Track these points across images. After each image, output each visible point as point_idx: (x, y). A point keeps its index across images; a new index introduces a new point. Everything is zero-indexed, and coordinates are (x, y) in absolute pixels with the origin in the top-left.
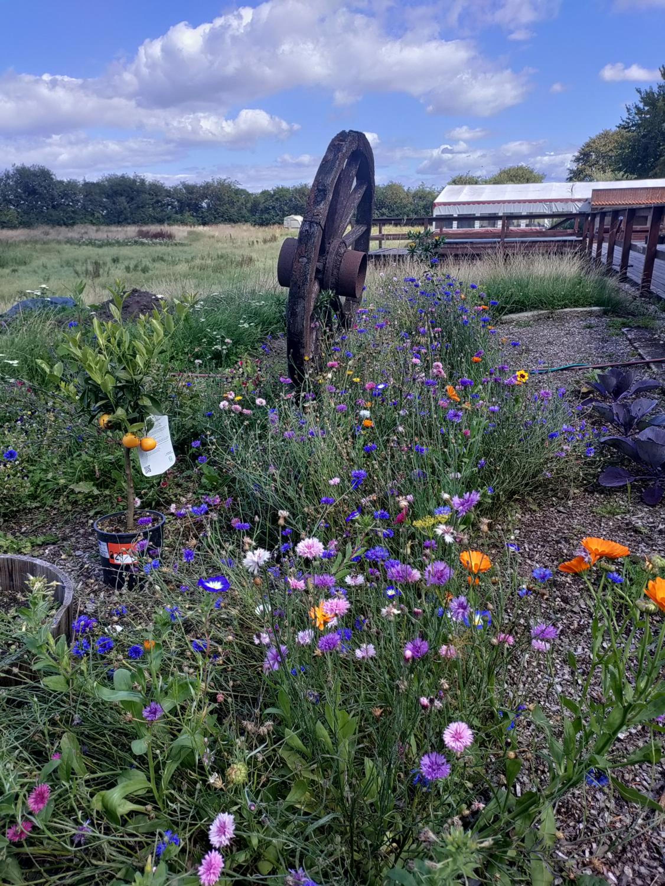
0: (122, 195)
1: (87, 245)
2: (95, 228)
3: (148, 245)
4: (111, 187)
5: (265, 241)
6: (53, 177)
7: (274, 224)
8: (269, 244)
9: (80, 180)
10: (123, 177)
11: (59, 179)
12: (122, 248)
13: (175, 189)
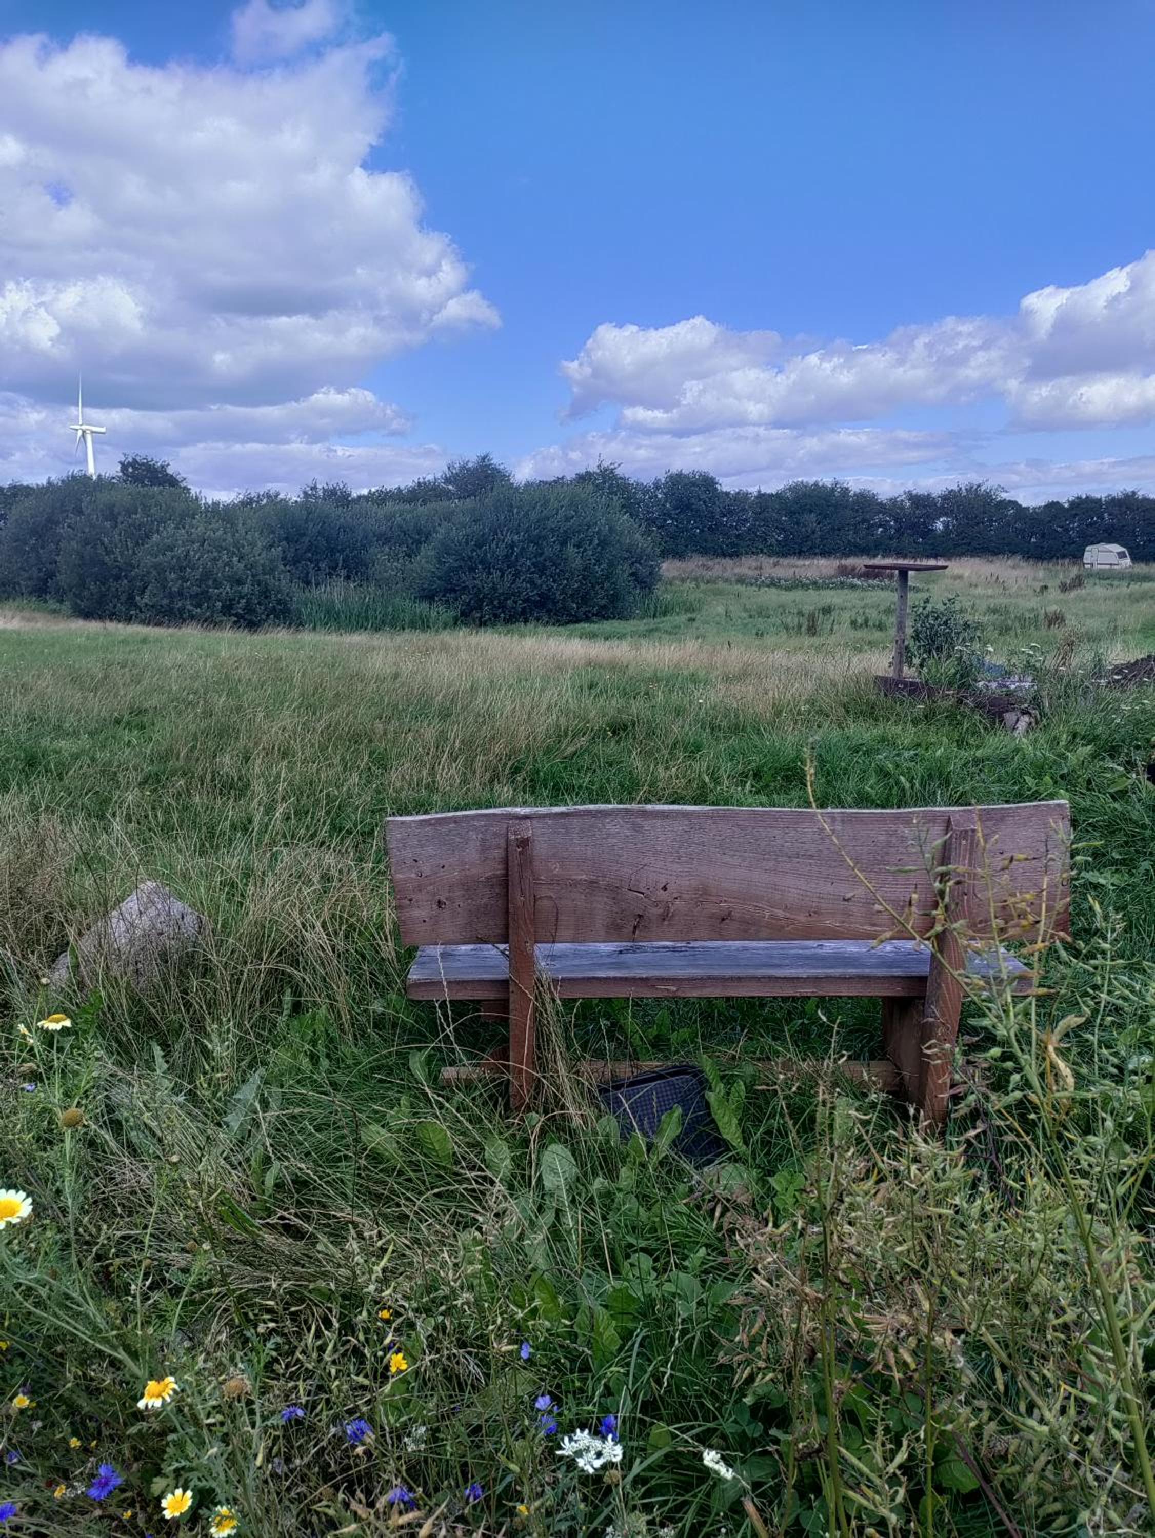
0: (811, 511)
1: (768, 586)
2: (772, 560)
3: (863, 589)
4: (797, 500)
5: (1064, 588)
6: (718, 487)
7: (1064, 557)
8: (1073, 594)
9: (753, 490)
10: (816, 484)
11: (724, 490)
12: (823, 592)
13: (893, 501)
